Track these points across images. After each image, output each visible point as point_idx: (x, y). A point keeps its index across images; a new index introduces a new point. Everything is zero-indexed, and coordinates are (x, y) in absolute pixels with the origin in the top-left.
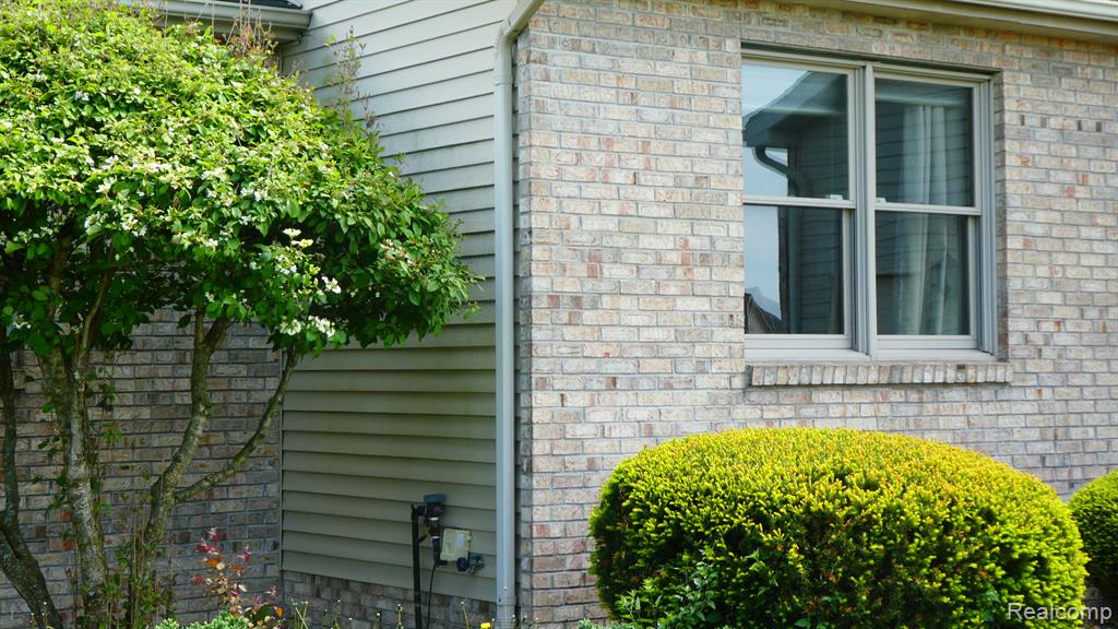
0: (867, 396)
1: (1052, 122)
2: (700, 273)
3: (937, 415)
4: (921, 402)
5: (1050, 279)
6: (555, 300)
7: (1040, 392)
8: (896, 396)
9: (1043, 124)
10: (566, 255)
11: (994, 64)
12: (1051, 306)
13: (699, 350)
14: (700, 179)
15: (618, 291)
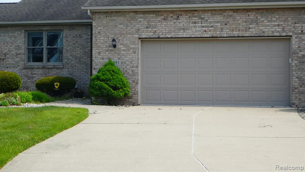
0: (41, 69)
1: (71, 35)
2: (18, 56)
3: (52, 71)
4: (49, 70)
5: (71, 55)
6: (1, 59)
7: (68, 69)
8: (45, 69)
9: (70, 36)
10: (2, 55)
11: (62, 29)
12: (71, 58)
13: (18, 64)
14: (19, 46)
15: (8, 58)
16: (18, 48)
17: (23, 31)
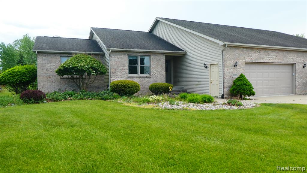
0: (138, 78)
1: (155, 59)
2: (124, 70)
3: (144, 80)
5: (155, 70)
6: (112, 72)
7: (154, 78)
8: (141, 78)
10: (113, 69)
11: (150, 55)
12: (155, 72)
13: (124, 75)
14: (124, 64)
15: (117, 71)
16: (124, 65)
17: (127, 55)
